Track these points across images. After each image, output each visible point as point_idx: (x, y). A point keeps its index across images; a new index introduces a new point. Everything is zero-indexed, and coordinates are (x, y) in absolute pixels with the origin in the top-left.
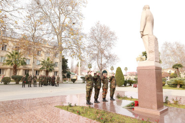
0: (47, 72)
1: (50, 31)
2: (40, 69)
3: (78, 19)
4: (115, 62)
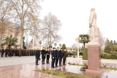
0: (10, 46)
1: (16, 16)
2: (5, 43)
3: (37, 9)
4: (60, 40)
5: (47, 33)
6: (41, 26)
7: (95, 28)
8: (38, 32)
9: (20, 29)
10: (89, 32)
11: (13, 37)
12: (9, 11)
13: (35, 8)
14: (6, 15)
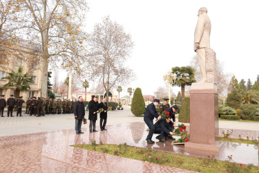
0: (17, 91)
1: (31, 24)
2: (6, 85)
3: (78, 8)
4: (129, 80)
5: (101, 63)
6: (88, 47)
7: (206, 52)
8: (81, 62)
9: (40, 54)
10: (195, 61)
11: (24, 72)
12: (13, 12)
13: (74, 7)
14: (8, 23)
